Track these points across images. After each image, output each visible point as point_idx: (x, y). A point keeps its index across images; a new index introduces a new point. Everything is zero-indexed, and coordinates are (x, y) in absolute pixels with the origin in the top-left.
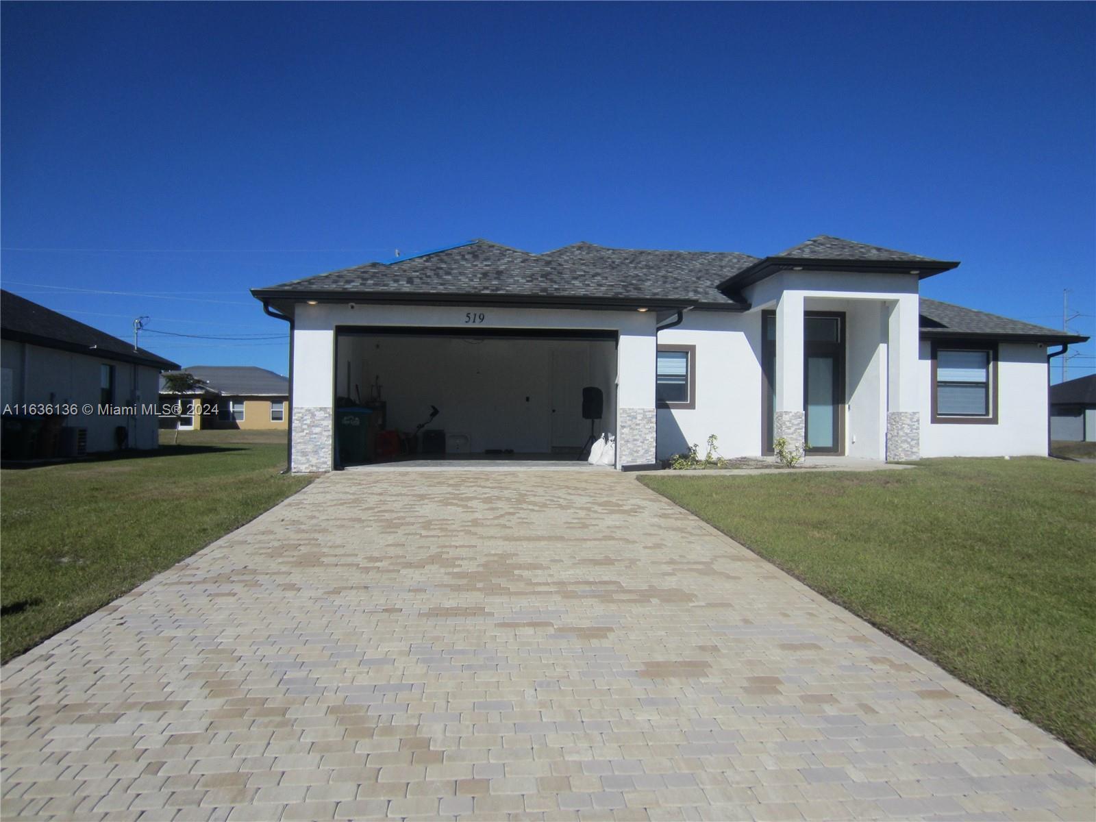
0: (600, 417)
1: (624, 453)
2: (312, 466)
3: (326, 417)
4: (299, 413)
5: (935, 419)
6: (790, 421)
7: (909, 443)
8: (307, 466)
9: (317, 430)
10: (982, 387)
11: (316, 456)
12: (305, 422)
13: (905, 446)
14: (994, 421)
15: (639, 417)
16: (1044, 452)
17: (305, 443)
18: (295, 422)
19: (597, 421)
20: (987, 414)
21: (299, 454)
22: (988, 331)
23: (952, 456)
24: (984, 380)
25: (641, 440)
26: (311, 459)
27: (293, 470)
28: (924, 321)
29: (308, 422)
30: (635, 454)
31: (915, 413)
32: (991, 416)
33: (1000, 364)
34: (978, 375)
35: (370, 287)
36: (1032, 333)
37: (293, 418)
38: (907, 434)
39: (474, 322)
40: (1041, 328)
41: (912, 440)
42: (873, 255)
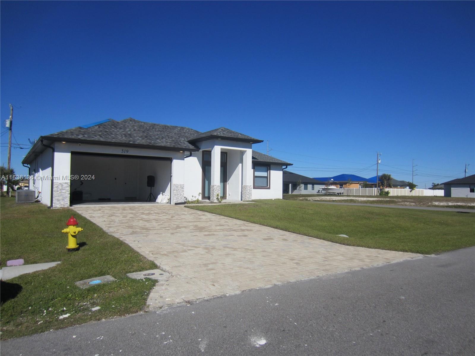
0: (154, 186)
1: (174, 199)
2: (62, 205)
3: (68, 186)
4: (56, 184)
5: (254, 188)
6: (216, 188)
7: (249, 195)
8: (60, 205)
9: (64, 191)
10: (266, 178)
11: (64, 201)
12: (59, 188)
13: (248, 196)
14: (269, 188)
15: (179, 187)
16: (282, 198)
17: (59, 196)
18: (55, 188)
19: (152, 187)
20: (267, 186)
21: (56, 200)
22: (268, 161)
23: (258, 199)
24: (267, 176)
25: (180, 194)
26: (61, 202)
27: (53, 207)
28: (253, 158)
29: (60, 188)
30: (178, 199)
31: (250, 186)
32: (268, 187)
33: (271, 171)
34: (264, 174)
35: (86, 137)
36: (279, 162)
37: (54, 186)
38: (248, 192)
39: (125, 152)
40: (281, 161)
41: (250, 194)
42: (240, 136)
